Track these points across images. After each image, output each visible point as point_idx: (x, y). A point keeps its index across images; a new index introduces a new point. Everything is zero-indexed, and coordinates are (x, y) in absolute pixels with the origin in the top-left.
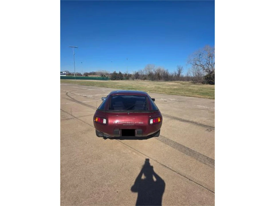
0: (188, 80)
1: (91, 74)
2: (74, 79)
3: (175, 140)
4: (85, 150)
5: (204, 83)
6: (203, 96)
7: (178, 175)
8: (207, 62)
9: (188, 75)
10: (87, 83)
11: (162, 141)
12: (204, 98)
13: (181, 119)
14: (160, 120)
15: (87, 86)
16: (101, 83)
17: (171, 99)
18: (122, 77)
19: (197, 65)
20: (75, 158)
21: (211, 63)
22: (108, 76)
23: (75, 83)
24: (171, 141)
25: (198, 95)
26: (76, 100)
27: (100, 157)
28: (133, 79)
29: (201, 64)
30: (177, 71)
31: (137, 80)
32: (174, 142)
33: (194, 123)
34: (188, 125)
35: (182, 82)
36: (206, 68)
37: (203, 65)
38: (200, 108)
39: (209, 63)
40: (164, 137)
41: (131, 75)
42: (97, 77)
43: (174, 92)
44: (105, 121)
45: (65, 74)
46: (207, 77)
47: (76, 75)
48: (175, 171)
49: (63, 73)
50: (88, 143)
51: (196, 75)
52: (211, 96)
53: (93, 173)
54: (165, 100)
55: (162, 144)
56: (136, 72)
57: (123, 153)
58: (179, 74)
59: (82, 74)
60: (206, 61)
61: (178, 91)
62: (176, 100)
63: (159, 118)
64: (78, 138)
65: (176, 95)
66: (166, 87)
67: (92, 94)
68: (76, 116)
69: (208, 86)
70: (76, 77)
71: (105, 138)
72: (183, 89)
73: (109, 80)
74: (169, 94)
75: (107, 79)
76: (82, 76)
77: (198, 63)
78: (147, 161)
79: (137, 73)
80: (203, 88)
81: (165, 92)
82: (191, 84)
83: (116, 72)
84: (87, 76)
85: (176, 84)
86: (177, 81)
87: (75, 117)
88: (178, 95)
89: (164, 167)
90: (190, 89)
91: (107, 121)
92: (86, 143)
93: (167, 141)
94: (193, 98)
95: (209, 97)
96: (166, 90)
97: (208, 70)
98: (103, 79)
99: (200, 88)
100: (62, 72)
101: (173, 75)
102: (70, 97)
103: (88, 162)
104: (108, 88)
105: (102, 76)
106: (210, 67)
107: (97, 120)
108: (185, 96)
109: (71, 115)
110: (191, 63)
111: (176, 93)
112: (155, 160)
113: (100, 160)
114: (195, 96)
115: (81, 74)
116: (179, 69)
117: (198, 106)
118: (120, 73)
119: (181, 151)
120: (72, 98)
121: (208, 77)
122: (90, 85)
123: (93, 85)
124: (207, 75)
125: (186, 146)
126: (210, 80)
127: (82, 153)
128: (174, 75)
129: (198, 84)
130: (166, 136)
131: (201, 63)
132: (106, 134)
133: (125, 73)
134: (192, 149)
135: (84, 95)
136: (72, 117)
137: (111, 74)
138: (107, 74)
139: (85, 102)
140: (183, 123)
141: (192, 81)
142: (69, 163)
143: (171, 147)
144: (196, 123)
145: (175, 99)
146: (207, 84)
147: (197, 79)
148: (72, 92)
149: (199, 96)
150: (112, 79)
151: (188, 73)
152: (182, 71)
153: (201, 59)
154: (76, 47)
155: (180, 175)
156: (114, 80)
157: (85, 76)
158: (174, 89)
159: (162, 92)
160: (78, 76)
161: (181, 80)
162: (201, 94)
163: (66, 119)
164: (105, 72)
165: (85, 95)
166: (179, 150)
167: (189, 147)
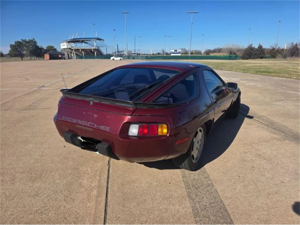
1: (214, 51)
18: (264, 53)
28: (285, 57)
31: (293, 58)
41: (283, 50)
42: (222, 55)
45: (179, 53)
49: (178, 51)
56: (292, 44)
59: (202, 52)
70: (191, 56)
75: (236, 58)
76: (201, 55)
79: (296, 45)
83: (253, 46)
84: (209, 54)
100: (176, 51)
105: (231, 54)
115: (200, 51)
118: (260, 47)
133: (271, 46)
150: (244, 58)
154: (196, 13)
156: (247, 59)
157: (205, 55)
160: (196, 55)
164: (236, 47)
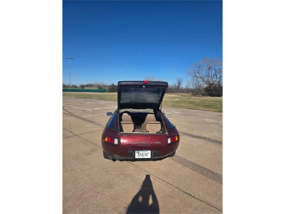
0: (188, 93)
1: (87, 86)
2: (70, 91)
3: (193, 161)
4: (92, 177)
5: (204, 95)
6: (207, 109)
7: (209, 206)
8: (207, 74)
9: (187, 87)
10: (84, 96)
11: (178, 162)
12: (210, 111)
13: (192, 135)
14: (178, 139)
15: (84, 99)
16: (99, 95)
17: (175, 112)
19: (197, 77)
20: (82, 187)
21: (210, 75)
22: (105, 88)
23: (71, 95)
24: (189, 161)
25: (201, 107)
26: (74, 115)
27: (111, 184)
29: (201, 77)
30: (176, 83)
32: (192, 163)
33: (206, 138)
34: (201, 141)
35: (182, 94)
36: (206, 80)
37: (203, 77)
38: (208, 122)
39: (209, 75)
40: (180, 157)
42: (94, 89)
43: (176, 104)
44: (116, 142)
46: (207, 89)
47: (71, 87)
48: (203, 202)
50: (94, 167)
51: (196, 87)
52: (216, 109)
53: (106, 208)
54: (170, 113)
55: (180, 166)
57: (137, 178)
58: (179, 86)
59: (78, 86)
60: (205, 73)
61: (180, 104)
62: (181, 114)
63: (177, 136)
64: (83, 161)
65: (180, 108)
66: (168, 100)
67: (91, 108)
68: (76, 133)
69: (209, 98)
70: (71, 89)
71: (114, 160)
72: (184, 101)
73: (107, 92)
74: (172, 107)
75: (104, 91)
76: (78, 89)
77: (198, 75)
78: (148, 177)
80: (204, 101)
81: (168, 105)
82: (191, 96)
84: (84, 88)
85: (176, 96)
86: (177, 93)
87: (76, 135)
88: (182, 108)
89: (189, 196)
90: (192, 102)
91: (119, 142)
92: (93, 167)
93: (184, 162)
94: (198, 111)
95: (214, 110)
96: (168, 103)
97: (208, 83)
98: (101, 91)
99: (202, 100)
101: (172, 87)
102: (67, 111)
103: (98, 193)
104: (107, 100)
105: (99, 88)
106: (210, 79)
107: (106, 140)
108: (189, 108)
109: (71, 132)
110: (191, 75)
111: (179, 105)
112: (176, 187)
113: (112, 189)
114: (199, 108)
115: (76, 85)
116: (179, 81)
117: (205, 120)
119: (203, 174)
120: (69, 112)
121: (209, 89)
122: (88, 98)
123: (91, 97)
124: (207, 87)
125: (206, 167)
126: (210, 92)
127: (90, 180)
128: (174, 87)
129: (198, 96)
130: (181, 156)
131: (201, 75)
132: (116, 156)
134: (215, 171)
135: (82, 109)
136: (72, 135)
137: (109, 86)
138: (105, 86)
139: (84, 116)
140: (195, 140)
141: (192, 93)
142: (75, 194)
143: (190, 169)
144: (209, 139)
145: (179, 113)
146: (207, 96)
147: (197, 91)
148: (68, 106)
149: (204, 109)
150: (110, 91)
151: (187, 85)
152: (182, 83)
153: (200, 71)
154: (72, 59)
155: (210, 207)
156: (112, 92)
157: (80, 89)
158: (176, 101)
159: (164, 104)
160: (74, 88)
161: (181, 92)
162: (205, 106)
163: (66, 137)
164: (102, 84)
165: (84, 109)
166: (200, 173)
167: (210, 169)
